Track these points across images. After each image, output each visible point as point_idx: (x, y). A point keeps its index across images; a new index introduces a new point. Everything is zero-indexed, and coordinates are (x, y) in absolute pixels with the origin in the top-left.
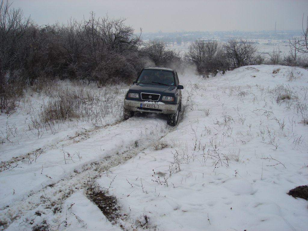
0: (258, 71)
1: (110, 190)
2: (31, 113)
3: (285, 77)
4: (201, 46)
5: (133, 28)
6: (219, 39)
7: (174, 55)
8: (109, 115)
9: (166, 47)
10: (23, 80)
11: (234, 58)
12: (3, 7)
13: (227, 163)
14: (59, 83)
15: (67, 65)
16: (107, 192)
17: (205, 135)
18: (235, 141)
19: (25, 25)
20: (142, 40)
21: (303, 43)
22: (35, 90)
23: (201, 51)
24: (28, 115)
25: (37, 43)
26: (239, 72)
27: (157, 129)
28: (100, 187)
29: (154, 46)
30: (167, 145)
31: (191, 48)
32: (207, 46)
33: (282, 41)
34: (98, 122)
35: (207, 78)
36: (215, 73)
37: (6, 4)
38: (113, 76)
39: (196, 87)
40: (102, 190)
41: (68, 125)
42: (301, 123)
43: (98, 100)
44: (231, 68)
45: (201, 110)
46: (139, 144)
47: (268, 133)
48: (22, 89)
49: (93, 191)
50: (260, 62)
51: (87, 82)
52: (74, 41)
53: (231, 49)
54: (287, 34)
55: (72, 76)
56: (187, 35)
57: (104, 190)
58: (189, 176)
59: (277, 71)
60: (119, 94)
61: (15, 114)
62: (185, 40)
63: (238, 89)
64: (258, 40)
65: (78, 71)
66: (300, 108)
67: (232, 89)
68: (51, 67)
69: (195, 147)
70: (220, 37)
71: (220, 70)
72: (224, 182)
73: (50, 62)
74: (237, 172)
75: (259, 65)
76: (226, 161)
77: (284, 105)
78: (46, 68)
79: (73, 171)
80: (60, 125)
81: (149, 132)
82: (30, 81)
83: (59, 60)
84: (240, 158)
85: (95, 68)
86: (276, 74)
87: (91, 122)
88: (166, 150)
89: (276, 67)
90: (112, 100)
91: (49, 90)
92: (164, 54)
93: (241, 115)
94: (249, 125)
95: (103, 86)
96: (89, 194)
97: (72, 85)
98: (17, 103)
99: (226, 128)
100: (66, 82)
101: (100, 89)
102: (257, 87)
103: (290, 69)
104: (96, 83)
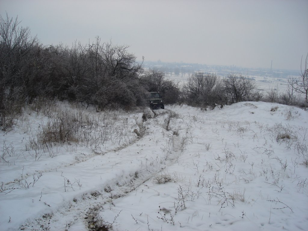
0: (256, 107)
1: (114, 225)
2: (28, 132)
3: (283, 115)
4: (200, 79)
5: (135, 55)
6: (216, 73)
7: (173, 85)
8: (108, 142)
9: (165, 77)
10: (22, 98)
11: (233, 92)
12: (11, 25)
13: (232, 203)
14: (58, 104)
15: (67, 86)
16: (111, 227)
17: (206, 171)
18: (238, 179)
19: (30, 44)
20: (144, 68)
21: (301, 84)
22: (33, 109)
23: (200, 84)
24: (25, 134)
25: (40, 62)
26: (237, 107)
27: (157, 160)
28: (103, 221)
29: (154, 75)
30: (170, 179)
31: (190, 80)
32: (206, 79)
33: (278, 79)
34: (97, 149)
35: (204, 111)
36: (213, 107)
37: (14, 22)
38: (113, 102)
39: (195, 119)
40: (105, 224)
41: (66, 148)
42: (302, 164)
43: (97, 125)
44: (229, 102)
45: (201, 144)
46: (139, 175)
47: (272, 173)
48: (21, 107)
49: (95, 225)
50: (258, 99)
51: (86, 105)
52: (77, 64)
53: (230, 84)
54: (282, 73)
55: (72, 98)
56: (185, 66)
57: (107, 225)
58: (195, 215)
59: (275, 109)
60: (117, 120)
61: (11, 132)
62: (183, 71)
63: (236, 124)
64: (254, 76)
65: (78, 93)
66: (301, 148)
67: (231, 124)
68: (52, 87)
69: (199, 183)
70: (217, 71)
71: (218, 104)
72: (231, 224)
73: (51, 83)
74: (244, 213)
75: (257, 101)
76: (231, 201)
77: (284, 144)
78: (47, 88)
79: (72, 200)
80: (59, 148)
81: (149, 163)
82: (29, 99)
83: (60, 81)
84: (246, 199)
85: (96, 92)
86: (274, 112)
87: (90, 147)
88: (169, 184)
89: (275, 105)
90: (110, 127)
91: (48, 110)
92: (163, 83)
93: (243, 153)
94: (251, 163)
95: (101, 111)
96: (91, 228)
97: (71, 107)
98: (15, 120)
99: (228, 165)
100: (64, 103)
101: (98, 113)
102: (256, 123)
103: (288, 108)
104: (95, 107)
